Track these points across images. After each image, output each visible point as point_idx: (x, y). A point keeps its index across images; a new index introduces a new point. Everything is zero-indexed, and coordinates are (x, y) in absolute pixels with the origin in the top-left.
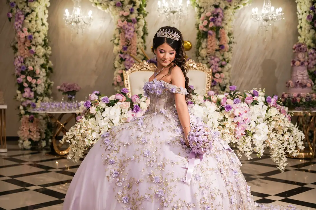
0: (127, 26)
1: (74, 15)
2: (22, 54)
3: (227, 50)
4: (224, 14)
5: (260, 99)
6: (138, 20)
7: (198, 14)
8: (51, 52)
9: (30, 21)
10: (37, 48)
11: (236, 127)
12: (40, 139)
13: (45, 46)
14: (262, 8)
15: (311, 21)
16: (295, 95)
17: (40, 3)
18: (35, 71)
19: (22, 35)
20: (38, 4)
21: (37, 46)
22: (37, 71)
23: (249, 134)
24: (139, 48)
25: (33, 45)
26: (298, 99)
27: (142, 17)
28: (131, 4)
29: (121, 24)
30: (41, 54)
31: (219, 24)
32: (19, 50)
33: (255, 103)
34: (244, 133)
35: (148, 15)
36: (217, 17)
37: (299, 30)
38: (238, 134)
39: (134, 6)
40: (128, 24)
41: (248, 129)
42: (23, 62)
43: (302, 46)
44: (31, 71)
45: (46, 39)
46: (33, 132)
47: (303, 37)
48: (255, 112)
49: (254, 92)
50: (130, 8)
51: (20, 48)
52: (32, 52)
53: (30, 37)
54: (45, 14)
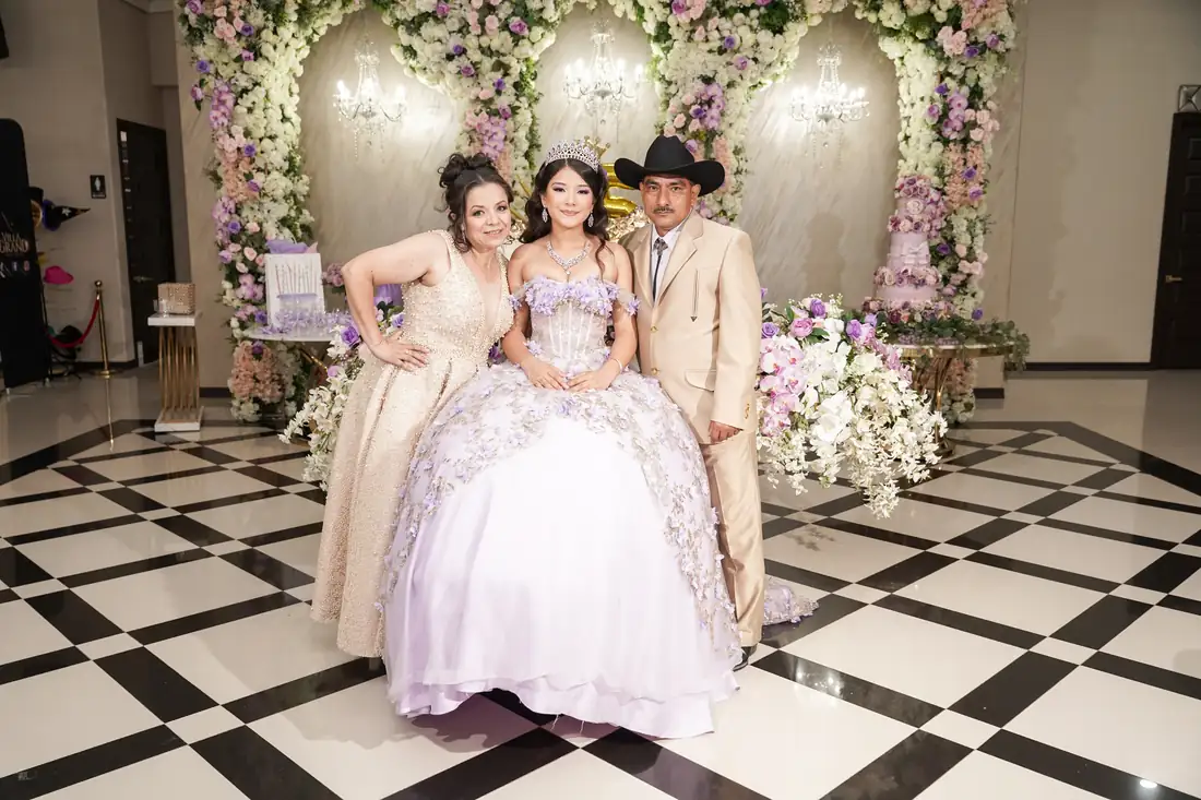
0: (487, 126)
1: (360, 97)
2: (232, 191)
3: (731, 190)
4: (725, 101)
5: (832, 325)
6: (514, 110)
7: (662, 99)
8: (307, 188)
9: (250, 110)
10: (269, 178)
11: (765, 403)
12: (282, 398)
13: (292, 174)
14: (816, 87)
15: (936, 120)
16: (896, 304)
17: (274, 64)
18: (265, 235)
19: (230, 145)
20: (270, 68)
21: (269, 173)
22: (269, 234)
23: (800, 425)
24: (517, 181)
25: (259, 170)
26: (905, 314)
27: (527, 105)
28: (499, 70)
29: (471, 119)
30: (279, 193)
31: (712, 124)
32: (224, 182)
33: (818, 336)
34: (788, 422)
35: (542, 99)
36: (710, 107)
37: (902, 146)
38: (770, 425)
39: (506, 74)
40: (489, 120)
41: (799, 408)
42: (233, 211)
43: (918, 183)
44: (256, 233)
45: (293, 155)
46: (264, 382)
47: (911, 162)
48: (818, 361)
49: (813, 304)
50: (496, 81)
51: (227, 177)
52: (255, 187)
53: (250, 149)
54: (291, 94)
